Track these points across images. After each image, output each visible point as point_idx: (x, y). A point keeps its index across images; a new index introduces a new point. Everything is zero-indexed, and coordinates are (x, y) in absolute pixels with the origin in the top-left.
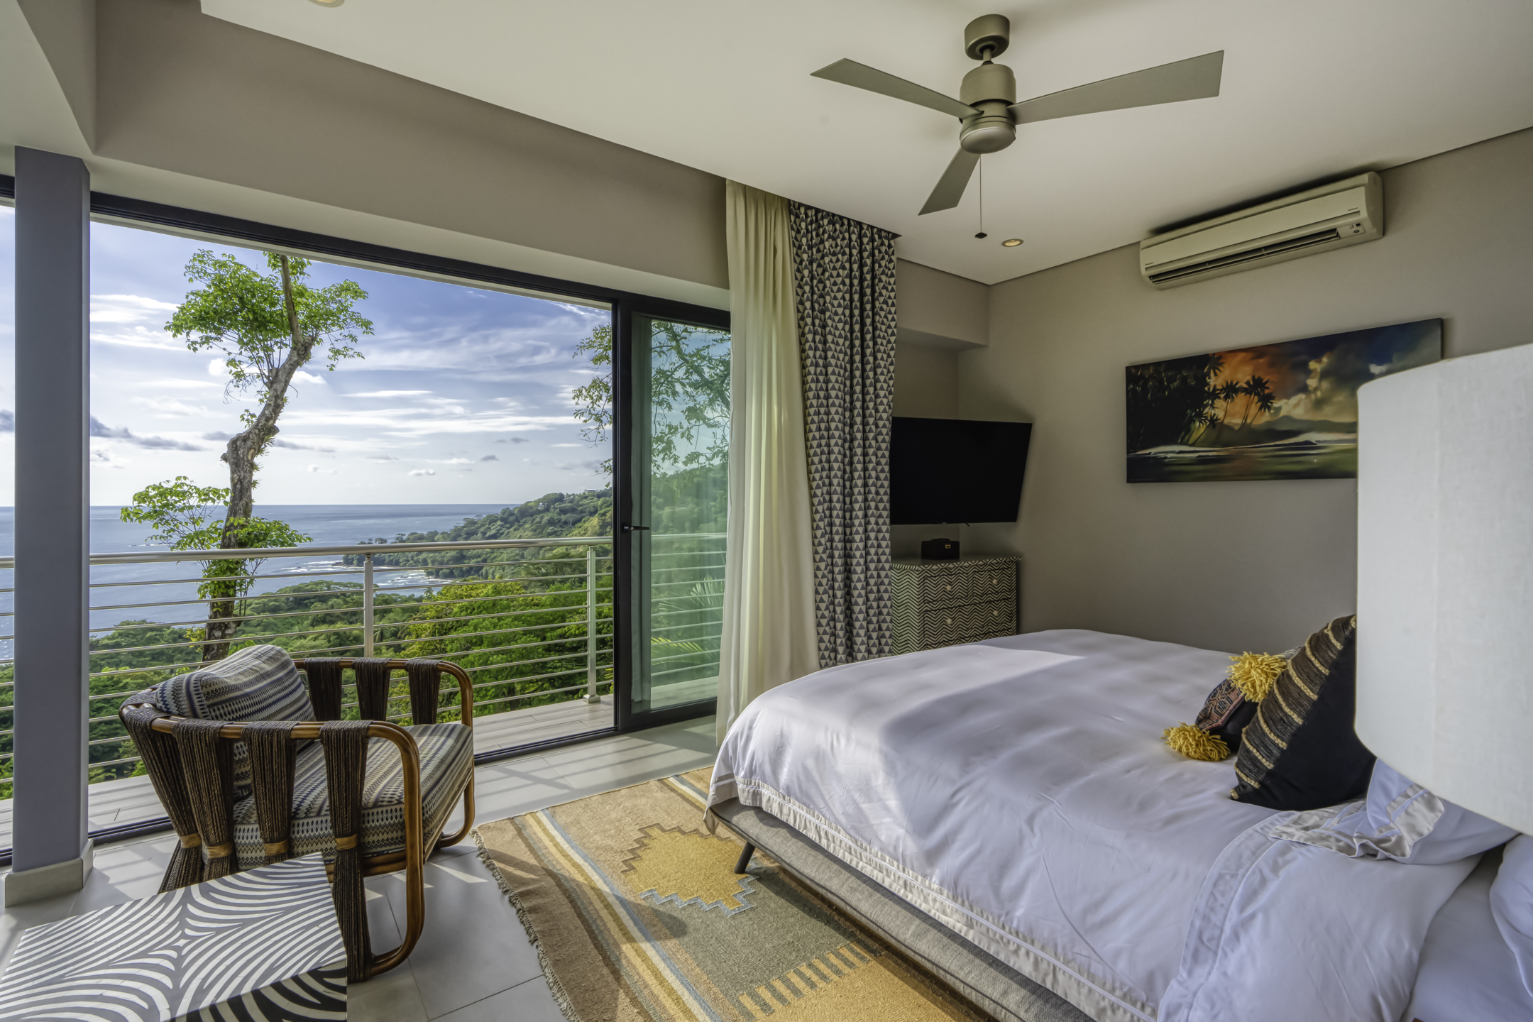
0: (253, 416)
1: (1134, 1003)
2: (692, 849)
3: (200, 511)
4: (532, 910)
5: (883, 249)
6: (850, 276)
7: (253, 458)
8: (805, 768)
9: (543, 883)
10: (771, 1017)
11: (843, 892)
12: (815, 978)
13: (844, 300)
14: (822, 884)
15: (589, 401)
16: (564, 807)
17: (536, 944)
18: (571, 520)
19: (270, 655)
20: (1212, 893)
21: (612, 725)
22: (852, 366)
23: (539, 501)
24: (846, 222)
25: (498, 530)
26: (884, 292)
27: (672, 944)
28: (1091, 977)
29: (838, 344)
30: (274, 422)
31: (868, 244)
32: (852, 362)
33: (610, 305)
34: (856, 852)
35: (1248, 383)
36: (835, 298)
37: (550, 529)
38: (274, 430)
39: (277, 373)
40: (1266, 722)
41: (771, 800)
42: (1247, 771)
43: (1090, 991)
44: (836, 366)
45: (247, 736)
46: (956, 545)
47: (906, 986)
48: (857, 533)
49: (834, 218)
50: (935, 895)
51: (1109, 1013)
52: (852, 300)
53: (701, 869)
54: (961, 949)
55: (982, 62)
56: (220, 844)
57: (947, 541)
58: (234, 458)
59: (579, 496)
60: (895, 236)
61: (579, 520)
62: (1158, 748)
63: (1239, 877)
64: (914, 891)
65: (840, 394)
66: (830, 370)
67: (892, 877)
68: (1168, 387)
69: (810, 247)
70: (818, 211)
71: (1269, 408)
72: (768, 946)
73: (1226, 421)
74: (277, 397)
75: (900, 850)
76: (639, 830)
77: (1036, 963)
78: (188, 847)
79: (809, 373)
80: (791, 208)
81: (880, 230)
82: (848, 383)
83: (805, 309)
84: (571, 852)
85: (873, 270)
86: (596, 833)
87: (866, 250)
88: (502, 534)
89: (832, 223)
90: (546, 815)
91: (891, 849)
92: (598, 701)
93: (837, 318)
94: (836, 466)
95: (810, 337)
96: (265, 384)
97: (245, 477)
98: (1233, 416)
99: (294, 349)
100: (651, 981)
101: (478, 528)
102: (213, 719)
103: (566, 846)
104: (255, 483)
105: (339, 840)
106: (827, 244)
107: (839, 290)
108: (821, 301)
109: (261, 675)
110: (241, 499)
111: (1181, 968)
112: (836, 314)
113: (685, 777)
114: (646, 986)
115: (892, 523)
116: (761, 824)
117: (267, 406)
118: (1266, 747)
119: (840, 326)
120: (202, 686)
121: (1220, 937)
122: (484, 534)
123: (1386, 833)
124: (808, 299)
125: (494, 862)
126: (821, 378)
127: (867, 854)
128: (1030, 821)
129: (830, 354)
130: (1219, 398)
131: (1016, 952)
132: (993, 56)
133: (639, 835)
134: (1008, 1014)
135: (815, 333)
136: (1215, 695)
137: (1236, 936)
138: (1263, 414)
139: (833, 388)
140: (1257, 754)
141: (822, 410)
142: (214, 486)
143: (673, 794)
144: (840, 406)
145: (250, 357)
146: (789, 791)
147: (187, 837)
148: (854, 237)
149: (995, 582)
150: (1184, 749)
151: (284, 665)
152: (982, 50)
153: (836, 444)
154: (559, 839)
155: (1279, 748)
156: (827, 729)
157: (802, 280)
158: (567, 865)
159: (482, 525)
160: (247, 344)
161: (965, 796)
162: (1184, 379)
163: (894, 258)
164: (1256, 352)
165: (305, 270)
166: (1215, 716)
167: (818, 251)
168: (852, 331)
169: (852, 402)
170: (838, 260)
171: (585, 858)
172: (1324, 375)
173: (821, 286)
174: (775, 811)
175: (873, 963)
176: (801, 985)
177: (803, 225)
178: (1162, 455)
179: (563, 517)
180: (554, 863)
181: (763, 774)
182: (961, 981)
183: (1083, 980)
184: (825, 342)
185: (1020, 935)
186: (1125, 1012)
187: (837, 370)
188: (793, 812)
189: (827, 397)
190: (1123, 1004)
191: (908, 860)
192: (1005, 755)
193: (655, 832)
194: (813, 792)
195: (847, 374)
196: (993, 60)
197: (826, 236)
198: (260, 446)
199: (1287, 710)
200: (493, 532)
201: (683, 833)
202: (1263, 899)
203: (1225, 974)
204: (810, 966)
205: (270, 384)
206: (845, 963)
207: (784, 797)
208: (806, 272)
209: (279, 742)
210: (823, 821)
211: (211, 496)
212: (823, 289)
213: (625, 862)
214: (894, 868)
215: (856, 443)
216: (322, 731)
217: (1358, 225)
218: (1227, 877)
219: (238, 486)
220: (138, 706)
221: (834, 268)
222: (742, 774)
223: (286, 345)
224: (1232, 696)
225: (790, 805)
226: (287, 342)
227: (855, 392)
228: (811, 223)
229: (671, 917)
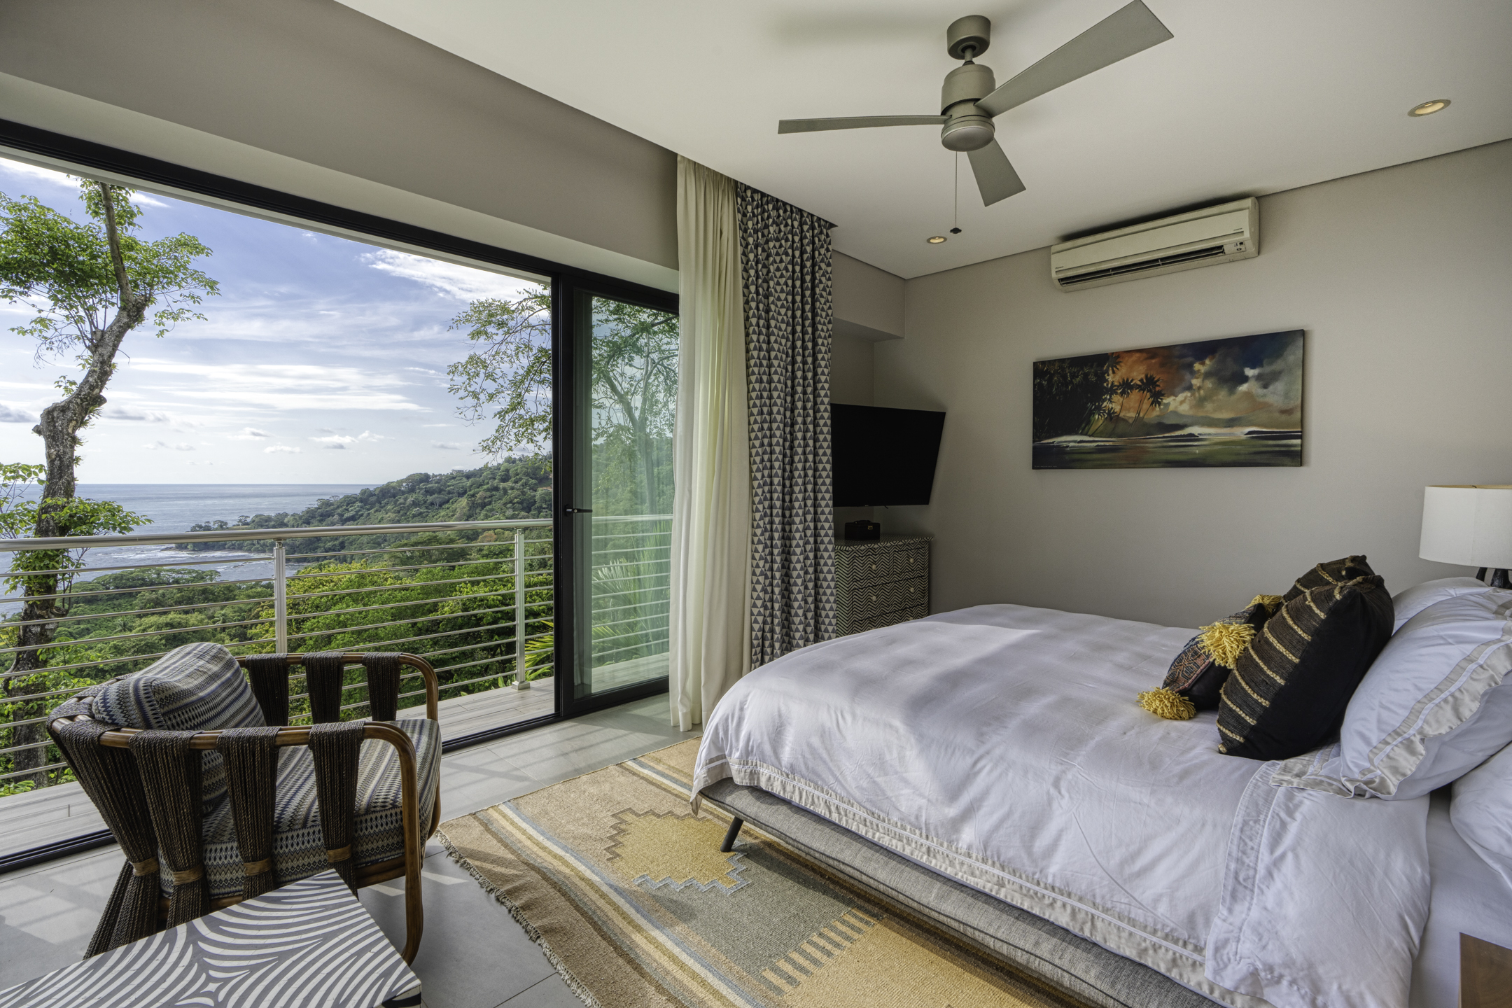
0: (73, 383)
1: (1176, 941)
2: (671, 831)
3: (8, 490)
4: (525, 907)
5: (823, 237)
6: (792, 263)
7: (74, 430)
8: (809, 745)
9: (528, 878)
10: (799, 989)
11: (857, 863)
12: (829, 947)
13: (787, 286)
14: (834, 856)
15: (465, 377)
16: (526, 799)
17: (538, 941)
18: (438, 501)
19: (212, 653)
20: (1241, 838)
21: (553, 711)
22: (793, 351)
23: (402, 481)
24: (789, 209)
25: (357, 512)
26: (823, 279)
27: (680, 928)
28: (1132, 922)
29: (780, 329)
30: (101, 391)
31: (808, 231)
32: (794, 347)
33: (549, 279)
34: (872, 824)
35: (1141, 380)
36: (778, 284)
37: (415, 510)
38: (100, 401)
39: (102, 336)
40: (1247, 684)
41: (769, 777)
42: (1232, 728)
43: (1131, 934)
44: (779, 351)
45: (223, 746)
46: (877, 526)
47: (914, 945)
48: (797, 515)
49: (778, 204)
50: (962, 858)
51: (1151, 952)
52: (794, 286)
53: (687, 850)
54: (986, 906)
55: (963, 61)
56: (189, 868)
57: (869, 523)
58: (50, 431)
59: (447, 476)
60: (832, 225)
61: (448, 502)
62: (1135, 711)
63: (1261, 823)
64: (938, 856)
65: (782, 378)
66: (773, 354)
67: (913, 845)
68: (1071, 382)
69: (756, 231)
70: (763, 195)
71: (1160, 404)
72: (775, 920)
73: (1122, 415)
74: (103, 363)
75: (923, 819)
76: (613, 816)
77: (1074, 913)
78: (143, 874)
79: (753, 357)
80: (739, 190)
81: (819, 219)
82: (790, 368)
83: (750, 293)
84: (548, 844)
85: (813, 257)
86: (568, 823)
87: (806, 237)
88: (362, 515)
89: (776, 208)
90: (510, 807)
91: (913, 819)
92: (527, 687)
93: (779, 304)
94: (777, 449)
95: (754, 321)
96: (88, 347)
97: (65, 453)
98: (1129, 410)
99: (122, 309)
100: (671, 967)
101: (334, 509)
102: (169, 729)
103: (541, 838)
104: (78, 459)
105: (331, 852)
106: (771, 229)
107: (782, 276)
108: (765, 285)
109: (210, 676)
110: (61, 477)
111: (1221, 906)
112: (779, 299)
113: (642, 759)
114: (668, 973)
115: (835, 505)
116: (758, 803)
117: (91, 373)
118: (1248, 706)
119: (783, 311)
120: (154, 693)
121: (1254, 877)
122: (341, 515)
123: (1369, 776)
124: (752, 283)
125: (468, 860)
126: (765, 362)
127: (884, 825)
128: (1056, 784)
129: (773, 339)
130: (1116, 393)
131: (1052, 905)
132: (975, 56)
133: (614, 821)
134: (1042, 962)
135: (759, 318)
136: (1181, 661)
137: (1270, 874)
138: (1153, 409)
139: (776, 373)
140: (1241, 713)
141: (765, 394)
142: (23, 462)
143: (635, 778)
144: (782, 391)
145: (67, 317)
146: (793, 770)
147: (142, 864)
148: (796, 224)
149: (912, 560)
150: (1159, 711)
151: (229, 664)
152: (964, 50)
153: (778, 428)
154: (531, 831)
155: (1262, 706)
156: (829, 707)
157: (747, 264)
158: (549, 858)
159: (338, 507)
160: (62, 301)
161: (986, 765)
162: (1086, 375)
163: (830, 247)
164: (1150, 353)
165: (135, 220)
166: (1182, 679)
167: (763, 235)
168: (794, 317)
169: (793, 387)
170: (781, 246)
171: (565, 848)
172: (1207, 375)
173: (765, 271)
174: (777, 789)
175: (878, 926)
176: (818, 955)
177: (749, 208)
178: (1065, 444)
179: (430, 498)
180: (533, 856)
181: (762, 753)
182: (992, 936)
183: (1124, 925)
184: (768, 327)
185: (1056, 890)
186: (1167, 950)
187: (779, 355)
188: (798, 792)
189: (770, 381)
190: (1164, 943)
191: (932, 828)
192: (1014, 723)
193: (629, 817)
194: (821, 769)
195: (789, 359)
196: (974, 60)
197: (771, 221)
198: (83, 418)
199: (1269, 672)
200: (351, 514)
201: (659, 816)
202: (1288, 840)
203: (1265, 909)
204: (821, 935)
205: (94, 348)
206: (853, 929)
207: (787, 775)
208: (751, 256)
209: (262, 750)
210: (834, 796)
211: (21, 473)
212: (767, 274)
213: (607, 849)
214: (916, 837)
215: (797, 427)
216: (312, 735)
217: (1241, 243)
218: (1251, 823)
219: (57, 463)
220: (72, 718)
221: (777, 254)
222: (737, 755)
223: (113, 304)
224: (1199, 662)
225: (795, 783)
226: (114, 300)
227: (796, 378)
228: (757, 207)
229: (671, 901)
